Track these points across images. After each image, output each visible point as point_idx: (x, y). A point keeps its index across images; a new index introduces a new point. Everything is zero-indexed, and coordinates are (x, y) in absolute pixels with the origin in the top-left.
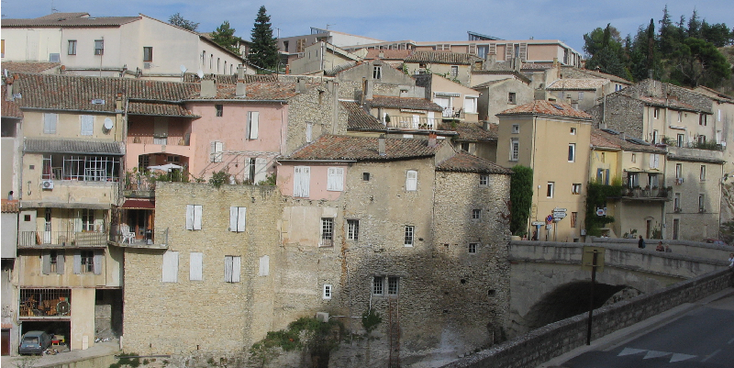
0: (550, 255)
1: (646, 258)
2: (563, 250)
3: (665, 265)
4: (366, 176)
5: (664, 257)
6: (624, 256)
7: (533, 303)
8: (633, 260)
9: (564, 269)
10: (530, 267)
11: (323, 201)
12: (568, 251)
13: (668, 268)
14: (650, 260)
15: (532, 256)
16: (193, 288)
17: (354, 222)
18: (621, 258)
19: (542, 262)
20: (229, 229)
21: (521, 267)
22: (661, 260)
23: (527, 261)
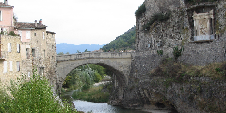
0: (73, 57)
1: (106, 54)
2: (78, 56)
3: (112, 55)
4: (35, 34)
5: (111, 53)
6: (99, 54)
7: (67, 74)
8: (102, 55)
9: (78, 61)
10: (65, 62)
11: (25, 43)
12: (80, 55)
13: (113, 56)
14: (107, 54)
15: (66, 59)
16: (11, 74)
17: (33, 50)
18: (98, 55)
19: (70, 60)
20: (17, 52)
21: (61, 63)
22: (111, 54)
23: (64, 61)
